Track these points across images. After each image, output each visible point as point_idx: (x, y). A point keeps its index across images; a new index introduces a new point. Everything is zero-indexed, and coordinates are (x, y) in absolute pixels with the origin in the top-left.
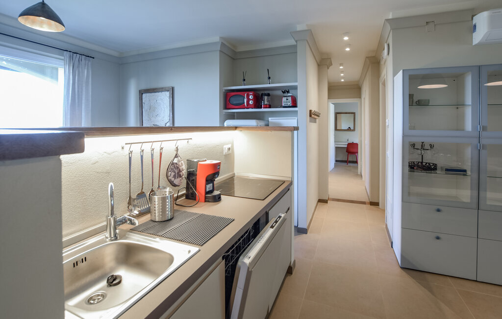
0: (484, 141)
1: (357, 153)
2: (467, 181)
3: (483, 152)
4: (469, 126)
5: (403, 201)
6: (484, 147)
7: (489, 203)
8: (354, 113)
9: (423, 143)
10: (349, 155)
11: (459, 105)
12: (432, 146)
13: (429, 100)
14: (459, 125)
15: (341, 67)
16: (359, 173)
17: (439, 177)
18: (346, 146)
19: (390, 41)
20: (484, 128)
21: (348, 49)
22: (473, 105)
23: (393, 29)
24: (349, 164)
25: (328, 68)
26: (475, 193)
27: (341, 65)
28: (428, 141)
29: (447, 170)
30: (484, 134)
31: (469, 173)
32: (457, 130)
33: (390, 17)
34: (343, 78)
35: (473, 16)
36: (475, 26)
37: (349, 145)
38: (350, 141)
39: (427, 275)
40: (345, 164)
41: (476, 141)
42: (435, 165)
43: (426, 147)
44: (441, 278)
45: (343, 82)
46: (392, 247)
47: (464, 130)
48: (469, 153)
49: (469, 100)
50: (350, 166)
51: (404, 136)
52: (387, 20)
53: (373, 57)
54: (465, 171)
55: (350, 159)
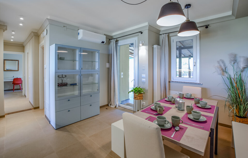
0: (82, 73)
1: (22, 83)
2: (77, 87)
3: (82, 77)
4: (77, 68)
5: (56, 101)
6: (82, 75)
7: (83, 93)
8: (18, 61)
9: (62, 75)
10: (15, 86)
11: (74, 60)
12: (66, 76)
13: (64, 58)
14: (74, 68)
15: (13, 33)
16: (23, 95)
17: (68, 88)
18: (13, 80)
19: (48, 28)
20: (82, 69)
21: (21, 25)
22: (79, 61)
23: (50, 24)
24: (15, 91)
25: (4, 31)
26: (80, 91)
27: (13, 31)
28: (64, 74)
29: (71, 85)
30: (82, 71)
31: (77, 84)
32: (73, 69)
33: (49, 18)
34: (12, 39)
35: (78, 29)
36: (79, 33)
37: (14, 79)
38: (15, 77)
39: (66, 127)
40: (12, 91)
41: (79, 73)
42: (67, 83)
43: (64, 76)
44: (71, 125)
45: (12, 41)
46: (50, 123)
47: (76, 69)
48: (77, 77)
49: (77, 59)
50: (16, 92)
51: (56, 72)
52: (47, 19)
53: (37, 33)
54: (76, 84)
55: (15, 88)
